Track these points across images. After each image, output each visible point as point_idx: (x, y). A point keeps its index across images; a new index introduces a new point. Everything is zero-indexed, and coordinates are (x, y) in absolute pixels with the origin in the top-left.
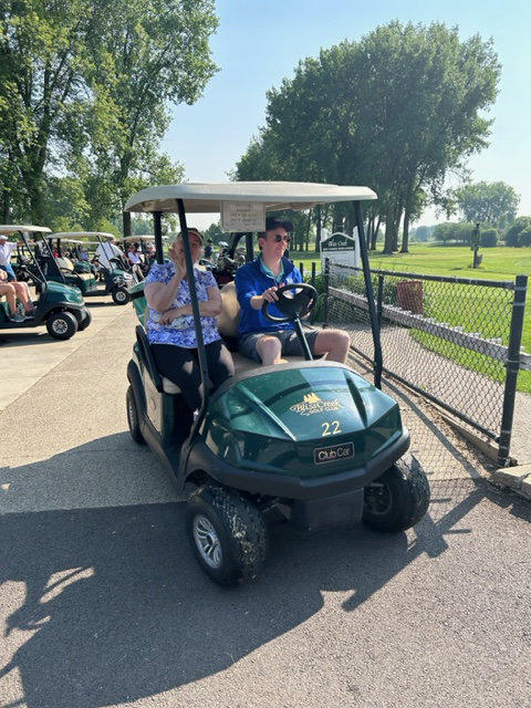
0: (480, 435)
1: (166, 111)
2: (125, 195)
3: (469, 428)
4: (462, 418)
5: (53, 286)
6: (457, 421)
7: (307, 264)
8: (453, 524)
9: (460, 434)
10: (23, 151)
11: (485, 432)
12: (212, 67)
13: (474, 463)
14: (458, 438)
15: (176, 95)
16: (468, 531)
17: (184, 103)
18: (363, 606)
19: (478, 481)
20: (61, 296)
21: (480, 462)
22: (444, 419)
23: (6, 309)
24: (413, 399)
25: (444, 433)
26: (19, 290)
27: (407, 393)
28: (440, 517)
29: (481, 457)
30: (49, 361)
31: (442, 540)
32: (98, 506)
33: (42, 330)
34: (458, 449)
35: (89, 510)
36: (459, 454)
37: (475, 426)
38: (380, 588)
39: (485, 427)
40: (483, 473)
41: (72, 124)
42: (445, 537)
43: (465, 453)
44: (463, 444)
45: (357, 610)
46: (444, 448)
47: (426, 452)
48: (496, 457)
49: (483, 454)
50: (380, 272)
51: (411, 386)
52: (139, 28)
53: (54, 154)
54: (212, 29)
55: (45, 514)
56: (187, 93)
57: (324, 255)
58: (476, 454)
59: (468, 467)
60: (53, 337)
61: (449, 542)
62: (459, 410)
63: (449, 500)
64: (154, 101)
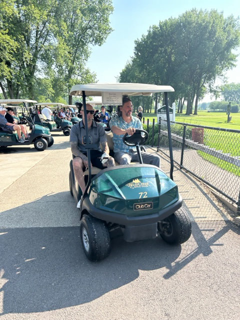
0: (229, 201)
1: (89, 49)
2: (70, 86)
3: (224, 197)
4: (221, 192)
5: (37, 127)
6: (218, 194)
7: (151, 119)
8: (215, 241)
9: (220, 200)
10: (26, 66)
11: (231, 199)
12: (110, 29)
13: (225, 213)
14: (218, 202)
15: (94, 41)
16: (222, 245)
17: (97, 45)
18: (172, 277)
19: (227, 222)
20: (41, 131)
21: (228, 213)
22: (212, 192)
23: (17, 136)
24: (198, 183)
25: (212, 199)
26: (22, 128)
27: (195, 180)
28: (209, 238)
29: (229, 210)
30: (35, 160)
31: (210, 248)
32: (55, 226)
33: (32, 146)
34: (218, 206)
35: (51, 228)
36: (219, 209)
37: (226, 196)
38: (180, 269)
39: (231, 197)
40: (230, 218)
41: (47, 54)
42: (211, 247)
43: (222, 209)
44: (221, 204)
45: (170, 279)
46: (212, 206)
47: (203, 208)
48: (236, 211)
49: (230, 209)
50: (184, 124)
51: (197, 177)
52: (78, 11)
53: (39, 68)
54: (111, 12)
55: (32, 229)
56: (99, 41)
57: (159, 115)
58: (227, 209)
59: (223, 215)
60: (37, 149)
61: (213, 250)
62: (219, 188)
63: (214, 230)
64: (84, 44)
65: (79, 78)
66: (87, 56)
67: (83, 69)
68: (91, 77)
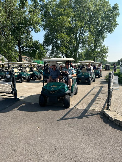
8: (88, 116)
12: (117, 24)
42: (84, 118)
52: (99, 19)
53: (79, 47)
54: (118, 16)
65: (99, 50)
66: (104, 39)
67: (102, 45)
68: (105, 49)
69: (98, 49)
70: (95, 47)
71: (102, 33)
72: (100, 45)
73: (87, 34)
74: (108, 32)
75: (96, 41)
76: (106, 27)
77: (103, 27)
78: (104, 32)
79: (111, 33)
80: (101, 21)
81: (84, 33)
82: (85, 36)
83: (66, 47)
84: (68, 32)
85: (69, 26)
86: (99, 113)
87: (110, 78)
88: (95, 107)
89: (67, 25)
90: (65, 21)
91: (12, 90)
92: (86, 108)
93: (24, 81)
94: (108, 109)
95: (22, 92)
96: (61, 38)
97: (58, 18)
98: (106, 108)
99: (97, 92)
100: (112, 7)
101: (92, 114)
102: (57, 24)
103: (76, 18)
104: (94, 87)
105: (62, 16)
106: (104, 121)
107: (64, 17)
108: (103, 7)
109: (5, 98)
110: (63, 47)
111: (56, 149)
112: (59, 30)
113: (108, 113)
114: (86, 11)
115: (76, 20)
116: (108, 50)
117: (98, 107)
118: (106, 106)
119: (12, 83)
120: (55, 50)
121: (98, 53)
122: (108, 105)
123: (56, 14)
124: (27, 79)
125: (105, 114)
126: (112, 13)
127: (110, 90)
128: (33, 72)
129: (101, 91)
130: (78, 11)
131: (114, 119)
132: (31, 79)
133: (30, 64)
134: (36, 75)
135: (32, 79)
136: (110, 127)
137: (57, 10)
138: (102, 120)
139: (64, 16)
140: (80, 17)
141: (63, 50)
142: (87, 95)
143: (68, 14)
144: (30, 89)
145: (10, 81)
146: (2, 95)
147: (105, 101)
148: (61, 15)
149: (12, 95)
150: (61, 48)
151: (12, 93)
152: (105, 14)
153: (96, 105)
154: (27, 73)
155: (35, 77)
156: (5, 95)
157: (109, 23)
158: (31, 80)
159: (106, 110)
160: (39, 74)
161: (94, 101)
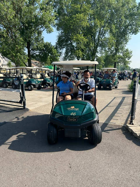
10: (92, 50)
65: (121, 54)
66: (127, 41)
67: (124, 49)
68: (128, 53)
69: (119, 53)
70: (117, 50)
71: (125, 34)
72: (122, 49)
73: (107, 35)
74: (133, 33)
75: (118, 43)
76: (130, 27)
77: (126, 27)
78: (127, 33)
79: (135, 34)
80: (124, 19)
81: (104, 33)
82: (105, 37)
83: (82, 50)
84: (86, 33)
85: (86, 26)
86: (121, 127)
87: (135, 87)
88: (116, 120)
89: (84, 24)
90: (82, 20)
91: (20, 99)
92: (106, 121)
93: (34, 89)
94: (131, 123)
95: (32, 102)
96: (77, 40)
97: (74, 16)
98: (129, 122)
99: (118, 103)
100: (137, 3)
101: (112, 129)
102: (72, 23)
103: (95, 16)
104: (115, 98)
105: (78, 14)
106: (127, 137)
107: (81, 15)
108: (128, 2)
109: (12, 108)
110: (79, 50)
111: (70, 167)
112: (75, 31)
113: (131, 127)
114: (107, 7)
115: (94, 19)
116: (132, 55)
117: (119, 121)
118: (129, 119)
119: (21, 90)
120: (70, 54)
121: (119, 58)
122: (132, 119)
123: (71, 11)
124: (37, 86)
125: (128, 129)
126: (138, 10)
127: (135, 100)
128: (44, 79)
129: (124, 102)
130: (97, 8)
131: (138, 135)
132: (42, 86)
133: (41, 69)
134: (47, 82)
135: (44, 86)
136: (134, 145)
137: (73, 6)
138: (125, 136)
139: (80, 13)
140: (99, 15)
141: (79, 54)
142: (107, 106)
143: (85, 11)
144: (41, 98)
145: (19, 89)
146: (9, 104)
147: (128, 114)
148: (77, 12)
149: (20, 105)
150: (77, 51)
151: (20, 102)
152: (129, 11)
153: (117, 119)
154: (37, 80)
155: (46, 85)
156: (12, 104)
157: (133, 23)
158: (42, 88)
159: (129, 124)
160: (51, 81)
161: (115, 114)
